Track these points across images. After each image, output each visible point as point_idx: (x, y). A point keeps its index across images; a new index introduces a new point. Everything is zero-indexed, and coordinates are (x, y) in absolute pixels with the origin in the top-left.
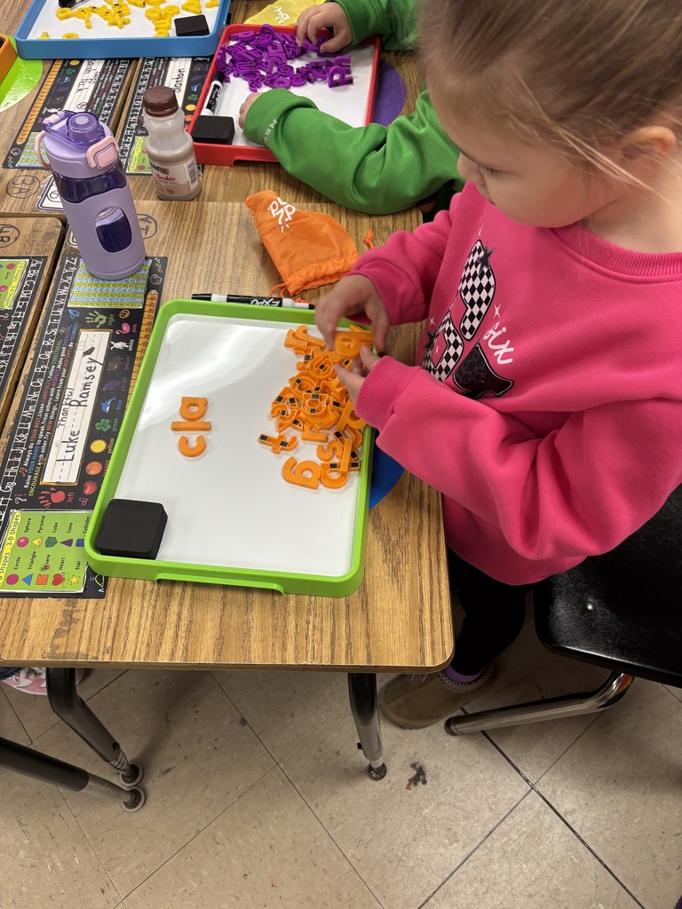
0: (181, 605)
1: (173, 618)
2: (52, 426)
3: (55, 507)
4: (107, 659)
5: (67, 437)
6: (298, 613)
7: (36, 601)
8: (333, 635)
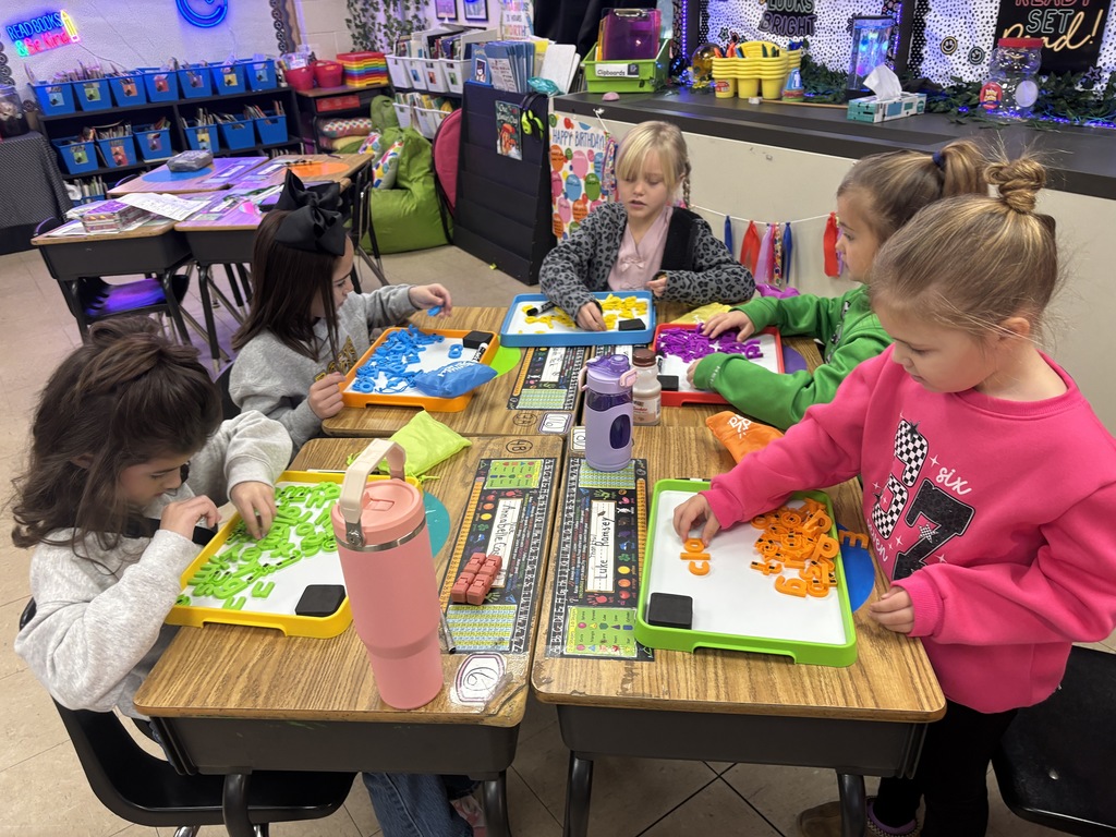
0: (716, 667)
1: (711, 675)
2: (586, 557)
3: (600, 605)
4: (667, 697)
5: (599, 564)
6: (810, 675)
7: (601, 661)
8: (843, 689)
